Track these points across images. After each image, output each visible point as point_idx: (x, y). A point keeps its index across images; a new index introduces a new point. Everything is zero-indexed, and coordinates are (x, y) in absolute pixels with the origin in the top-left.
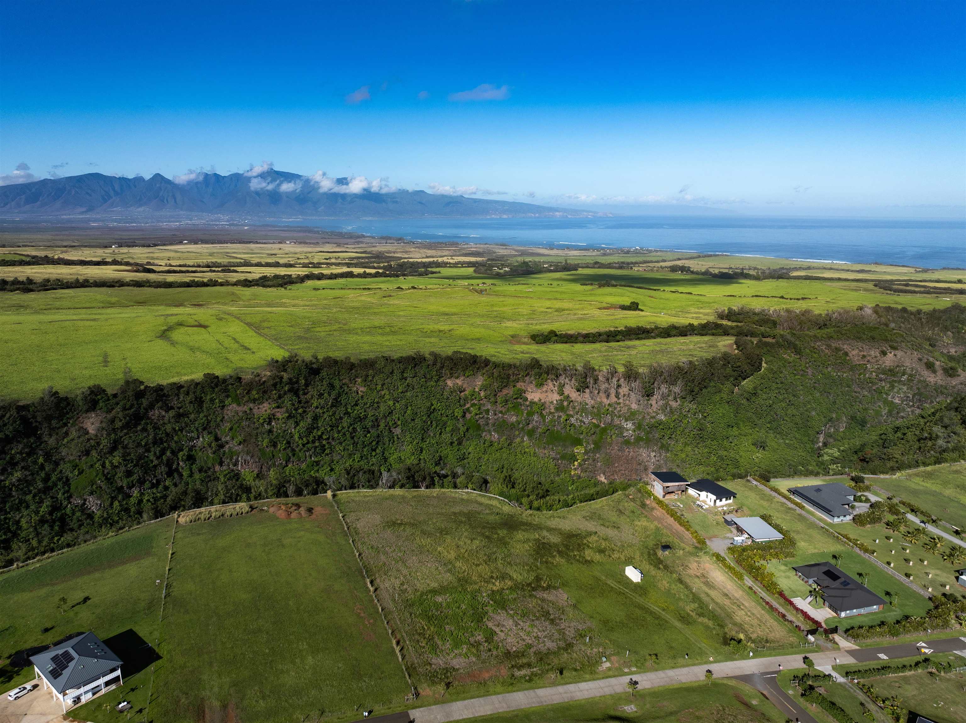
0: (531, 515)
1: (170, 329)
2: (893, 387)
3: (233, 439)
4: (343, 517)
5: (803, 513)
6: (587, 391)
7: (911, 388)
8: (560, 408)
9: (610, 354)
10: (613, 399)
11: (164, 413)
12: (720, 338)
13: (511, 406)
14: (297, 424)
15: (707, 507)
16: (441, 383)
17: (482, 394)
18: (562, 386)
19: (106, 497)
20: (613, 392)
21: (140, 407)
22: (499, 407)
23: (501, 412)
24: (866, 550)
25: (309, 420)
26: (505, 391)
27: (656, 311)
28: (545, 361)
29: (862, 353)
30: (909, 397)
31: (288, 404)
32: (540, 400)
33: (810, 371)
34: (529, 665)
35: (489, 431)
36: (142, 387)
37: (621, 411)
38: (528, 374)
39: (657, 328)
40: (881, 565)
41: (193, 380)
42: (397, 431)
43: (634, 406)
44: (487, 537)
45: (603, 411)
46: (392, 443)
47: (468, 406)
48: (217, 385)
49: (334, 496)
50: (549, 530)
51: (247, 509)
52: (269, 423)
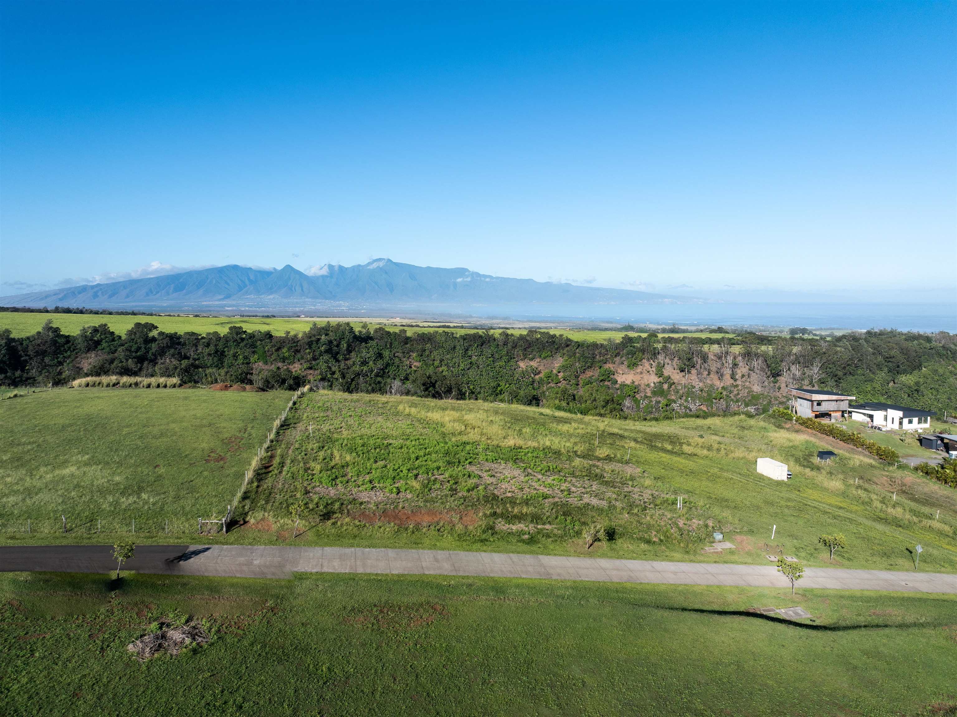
6: (694, 371)
8: (659, 391)
10: (728, 381)
11: (176, 363)
13: (596, 388)
15: (889, 427)
16: (512, 363)
17: (561, 375)
18: (661, 367)
26: (589, 373)
31: (324, 366)
32: (633, 382)
34: (535, 519)
36: (155, 333)
37: (738, 394)
38: (618, 354)
41: (216, 332)
45: (714, 395)
47: (543, 389)
48: (243, 340)
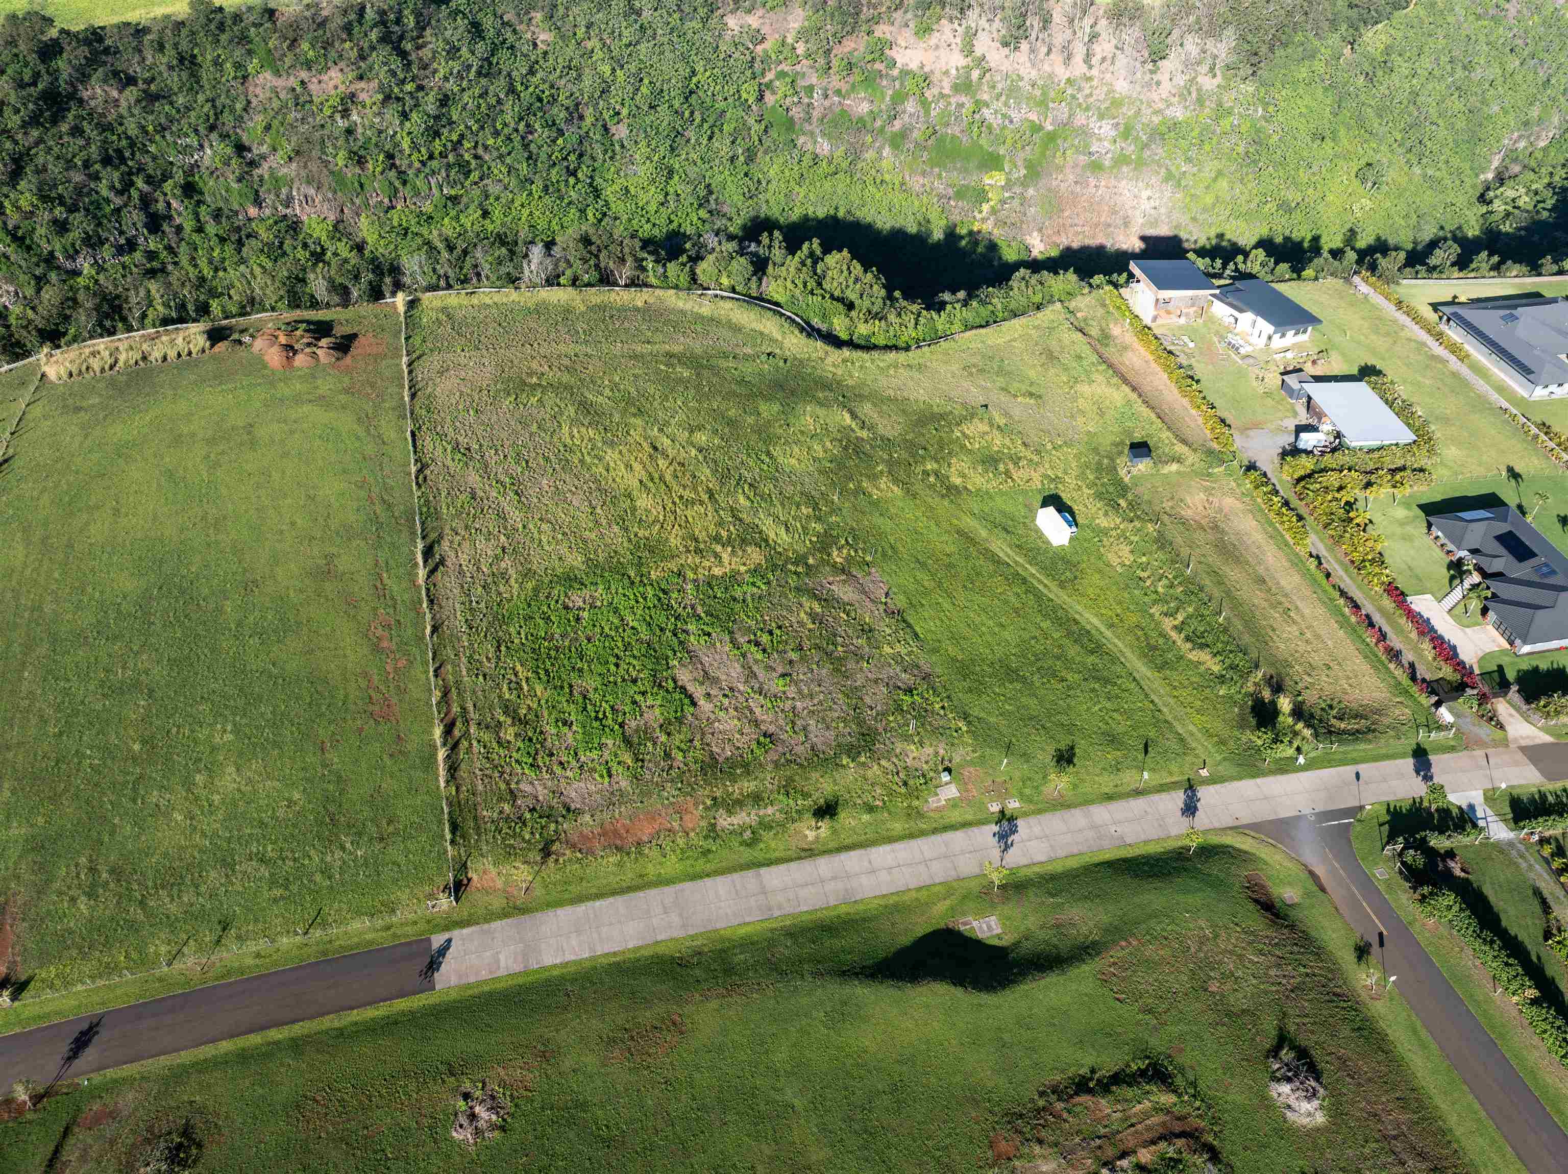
3: (275, 150)
4: (411, 364)
5: (1464, 371)
6: (1025, 45)
8: (964, 86)
10: (1078, 67)
11: (115, 94)
13: (858, 79)
14: (405, 116)
16: (712, 23)
17: (801, 49)
18: (971, 36)
19: (22, 277)
20: (1079, 51)
21: (56, 79)
22: (835, 82)
23: (838, 92)
25: (431, 109)
26: (849, 45)
32: (922, 67)
34: (757, 798)
35: (812, 134)
36: (53, 32)
37: (1091, 95)
41: (167, 17)
42: (621, 131)
43: (1122, 86)
44: (731, 422)
45: (1052, 94)
46: (611, 158)
48: (221, 27)
49: (412, 304)
50: (881, 400)
51: (203, 341)
52: (346, 113)
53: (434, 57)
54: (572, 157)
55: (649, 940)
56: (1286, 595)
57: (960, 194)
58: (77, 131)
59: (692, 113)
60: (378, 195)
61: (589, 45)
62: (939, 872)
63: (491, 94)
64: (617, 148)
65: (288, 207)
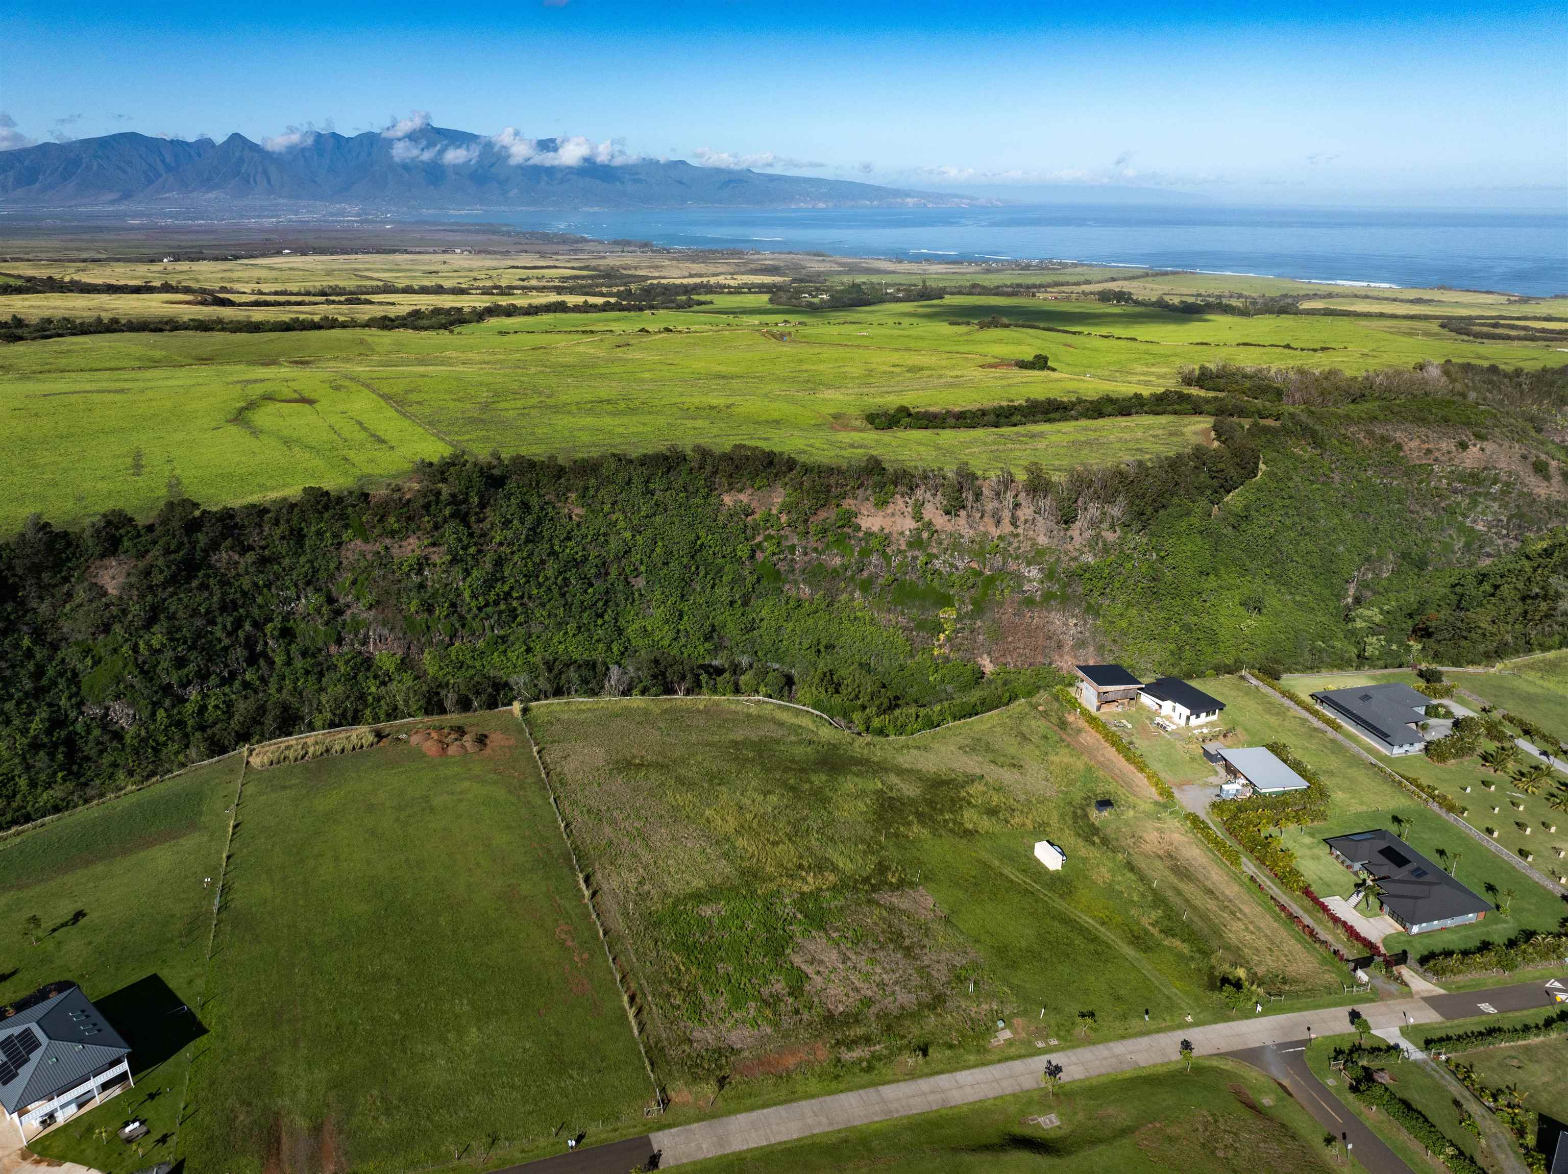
0: (868, 744)
1: (251, 406)
2: (1475, 503)
3: (358, 599)
4: (539, 752)
5: (1339, 737)
6: (963, 513)
7: (1505, 506)
8: (916, 543)
9: (1001, 448)
10: (1006, 527)
11: (236, 557)
12: (1187, 419)
13: (832, 539)
14: (467, 572)
15: (1174, 727)
16: (713, 500)
17: (784, 518)
18: (919, 505)
19: (143, 702)
21: (194, 548)
22: (812, 542)
23: (815, 550)
24: (1451, 808)
25: (488, 567)
26: (822, 514)
27: (1077, 370)
28: (890, 461)
29: (1426, 446)
30: (1501, 521)
31: (452, 539)
32: (883, 529)
33: (1337, 477)
34: (867, 1040)
35: (796, 582)
36: (197, 513)
37: (1019, 548)
38: (862, 485)
39: (1080, 401)
40: (1476, 833)
41: (285, 499)
42: (640, 583)
43: (1043, 540)
44: (792, 789)
45: (988, 548)
46: (631, 604)
47: (759, 539)
48: (326, 508)
49: (525, 711)
50: (901, 772)
51: (371, 738)
52: (420, 572)
53: (492, 528)
54: (600, 604)
55: (807, 1134)
56: (1231, 901)
57: (921, 626)
58: (204, 586)
59: (697, 568)
60: (440, 635)
61: (614, 517)
62: (1008, 1087)
63: (536, 554)
64: (637, 594)
65: (363, 645)
